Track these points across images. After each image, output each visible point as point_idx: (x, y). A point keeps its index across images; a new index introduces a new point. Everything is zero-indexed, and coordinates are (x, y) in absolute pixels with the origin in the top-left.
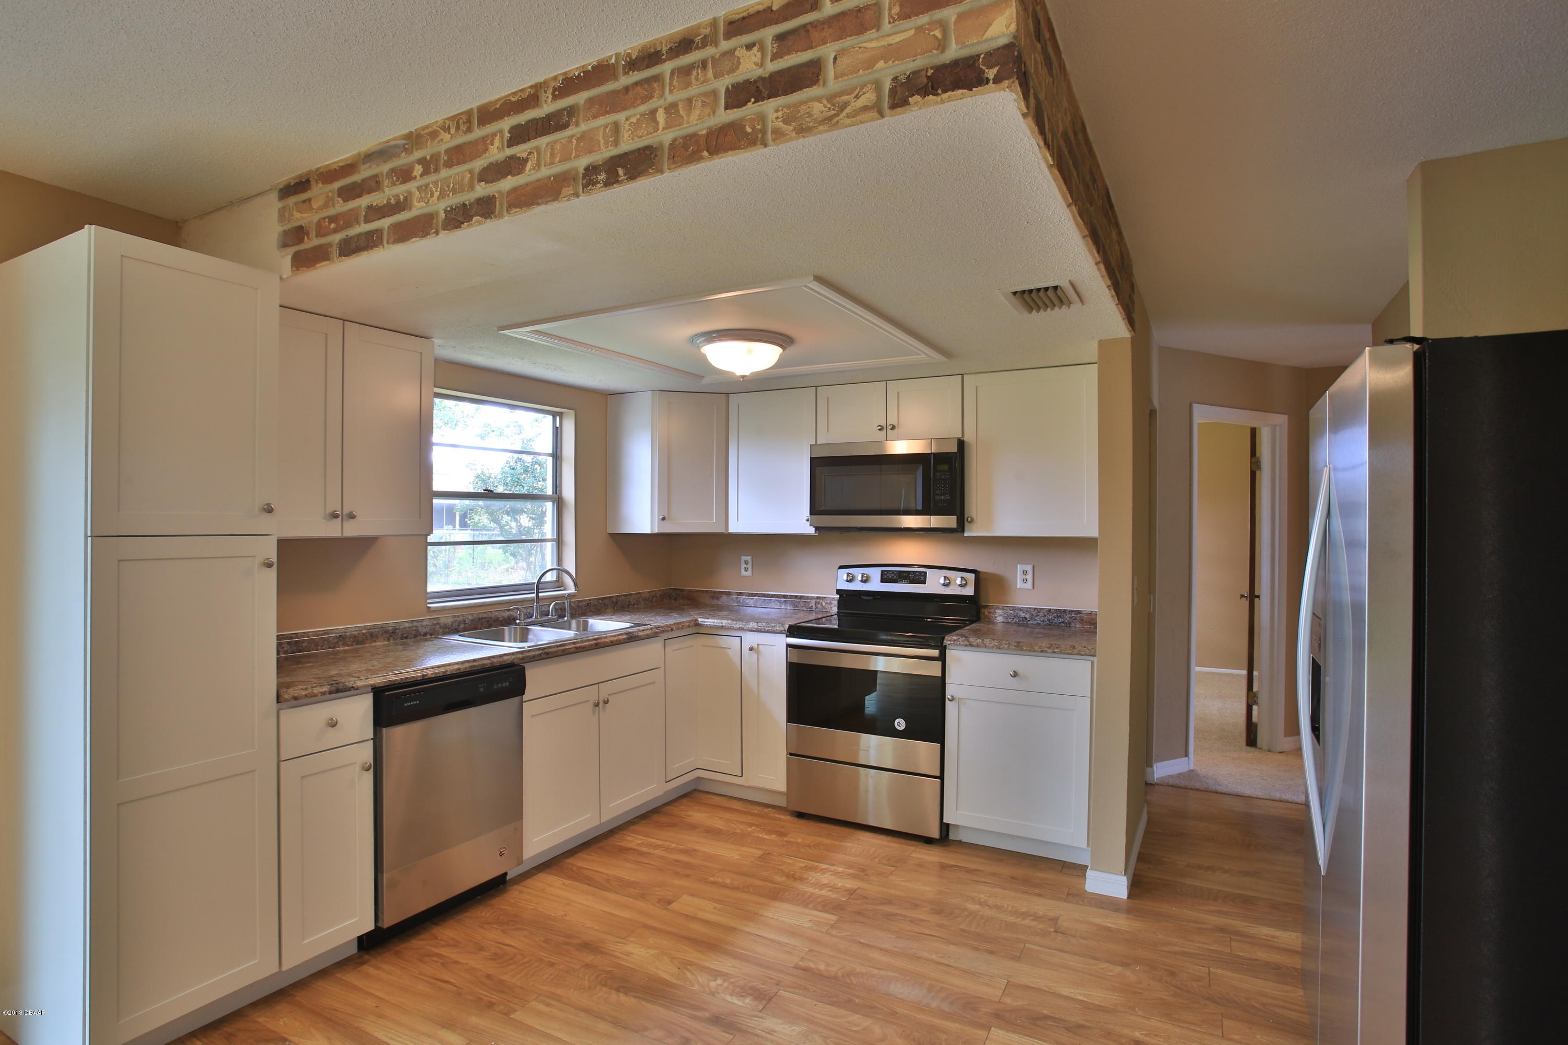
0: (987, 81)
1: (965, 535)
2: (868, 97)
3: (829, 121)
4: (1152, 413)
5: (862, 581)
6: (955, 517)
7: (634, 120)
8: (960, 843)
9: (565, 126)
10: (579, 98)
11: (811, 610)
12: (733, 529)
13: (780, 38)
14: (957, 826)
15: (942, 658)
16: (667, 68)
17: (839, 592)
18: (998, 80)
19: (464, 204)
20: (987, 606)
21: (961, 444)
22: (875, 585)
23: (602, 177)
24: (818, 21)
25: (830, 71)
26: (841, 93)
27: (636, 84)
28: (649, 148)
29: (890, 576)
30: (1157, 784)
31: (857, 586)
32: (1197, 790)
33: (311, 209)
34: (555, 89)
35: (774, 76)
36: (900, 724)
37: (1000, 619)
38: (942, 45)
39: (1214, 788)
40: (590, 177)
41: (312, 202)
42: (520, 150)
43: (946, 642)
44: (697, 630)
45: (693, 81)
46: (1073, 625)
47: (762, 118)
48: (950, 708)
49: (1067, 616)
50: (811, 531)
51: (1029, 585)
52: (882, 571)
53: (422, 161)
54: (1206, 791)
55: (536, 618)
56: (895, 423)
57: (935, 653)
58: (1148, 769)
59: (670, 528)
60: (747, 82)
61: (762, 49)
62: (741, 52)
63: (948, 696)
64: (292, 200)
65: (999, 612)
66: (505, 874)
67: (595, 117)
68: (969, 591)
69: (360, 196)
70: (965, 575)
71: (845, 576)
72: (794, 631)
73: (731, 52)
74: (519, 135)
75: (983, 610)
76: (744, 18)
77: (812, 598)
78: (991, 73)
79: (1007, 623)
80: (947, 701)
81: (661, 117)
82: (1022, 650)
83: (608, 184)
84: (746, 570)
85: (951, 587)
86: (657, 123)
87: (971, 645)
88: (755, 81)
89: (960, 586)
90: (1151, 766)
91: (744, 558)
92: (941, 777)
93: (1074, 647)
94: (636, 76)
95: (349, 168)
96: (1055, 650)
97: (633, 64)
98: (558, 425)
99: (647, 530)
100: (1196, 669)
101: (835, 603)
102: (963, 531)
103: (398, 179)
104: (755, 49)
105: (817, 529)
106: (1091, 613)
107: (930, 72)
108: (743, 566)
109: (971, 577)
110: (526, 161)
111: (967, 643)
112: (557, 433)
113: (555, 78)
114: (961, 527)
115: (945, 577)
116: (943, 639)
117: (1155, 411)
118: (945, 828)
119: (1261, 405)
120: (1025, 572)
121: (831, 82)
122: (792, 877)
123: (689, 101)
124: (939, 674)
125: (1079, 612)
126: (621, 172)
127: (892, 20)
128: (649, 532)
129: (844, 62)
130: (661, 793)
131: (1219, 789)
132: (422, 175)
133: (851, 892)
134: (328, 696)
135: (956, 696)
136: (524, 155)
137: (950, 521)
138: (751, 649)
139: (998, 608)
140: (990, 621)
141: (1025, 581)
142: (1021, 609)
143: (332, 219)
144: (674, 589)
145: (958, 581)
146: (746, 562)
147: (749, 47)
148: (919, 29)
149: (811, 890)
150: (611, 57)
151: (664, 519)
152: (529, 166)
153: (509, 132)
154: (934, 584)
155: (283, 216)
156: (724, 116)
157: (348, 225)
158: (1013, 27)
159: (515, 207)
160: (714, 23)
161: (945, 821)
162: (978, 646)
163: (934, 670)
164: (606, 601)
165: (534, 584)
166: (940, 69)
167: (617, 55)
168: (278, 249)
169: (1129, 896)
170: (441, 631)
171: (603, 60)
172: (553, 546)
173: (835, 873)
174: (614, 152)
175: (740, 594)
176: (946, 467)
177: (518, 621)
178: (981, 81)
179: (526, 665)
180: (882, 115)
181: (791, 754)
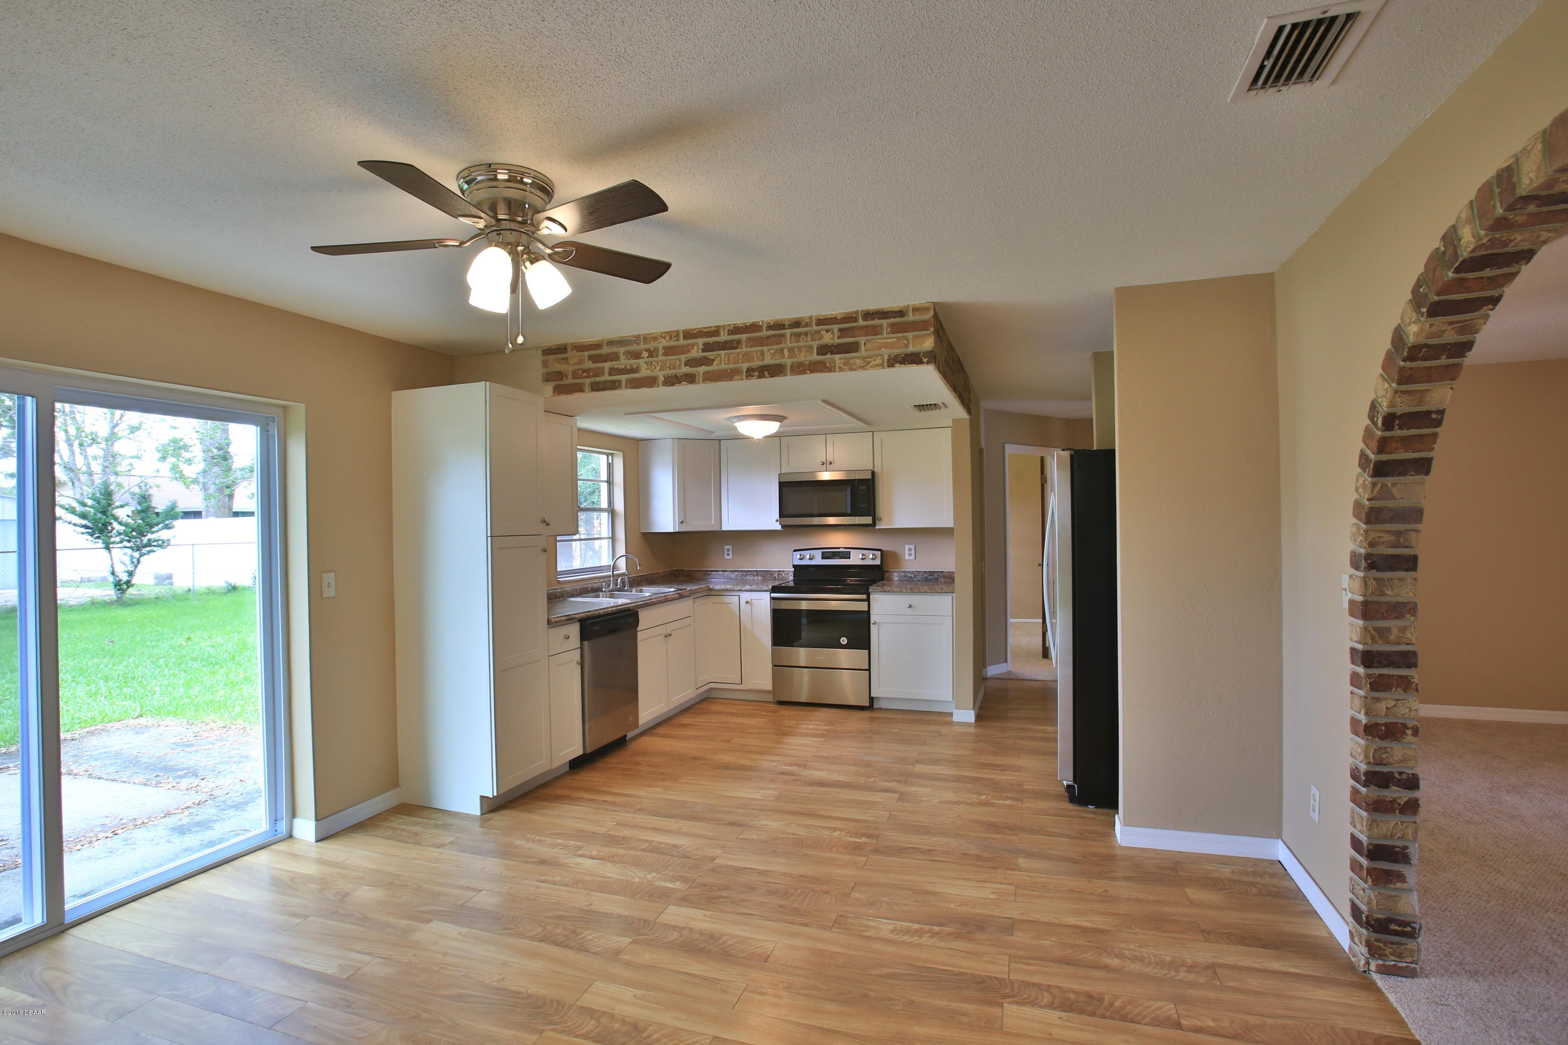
0: (924, 363)
1: (876, 528)
2: (878, 361)
3: (862, 367)
4: (981, 451)
5: (809, 559)
6: (871, 517)
7: (772, 352)
8: (880, 709)
9: (736, 348)
10: (743, 337)
11: (775, 579)
12: (725, 528)
13: (841, 330)
14: (878, 698)
15: (868, 600)
16: (788, 332)
17: (794, 566)
18: (928, 363)
19: (677, 376)
20: (888, 571)
21: (873, 473)
22: (819, 561)
23: (756, 374)
24: (857, 327)
25: (863, 348)
26: (867, 357)
27: (773, 336)
28: (780, 365)
29: (828, 555)
30: (989, 678)
31: (806, 562)
32: (1012, 679)
33: (568, 363)
34: (729, 331)
35: (839, 345)
36: (844, 641)
37: (896, 578)
38: (907, 346)
39: (1022, 678)
40: (750, 373)
41: (569, 360)
42: (710, 355)
43: (870, 590)
44: (710, 593)
45: (801, 340)
46: (939, 580)
47: (833, 361)
48: (873, 629)
49: (936, 575)
50: (778, 527)
51: (913, 557)
52: (822, 552)
53: (648, 350)
54: (1018, 680)
55: (613, 587)
56: (832, 460)
57: (864, 597)
58: (984, 669)
59: (685, 528)
60: (827, 345)
61: (833, 333)
62: (823, 333)
63: (872, 622)
64: (552, 357)
65: (895, 574)
66: (625, 736)
67: (751, 347)
68: (877, 562)
69: (605, 361)
70: (875, 552)
71: (799, 556)
72: (775, 589)
73: (819, 332)
74: (707, 348)
75: (885, 574)
76: (824, 319)
77: (775, 571)
78: (925, 360)
79: (901, 580)
80: (871, 625)
81: (786, 352)
82: (914, 592)
83: (759, 377)
84: (728, 555)
85: (866, 560)
86: (784, 355)
87: (885, 591)
88: (830, 346)
89: (872, 559)
90: (986, 668)
91: (726, 547)
92: (869, 670)
93: (942, 589)
94: (771, 332)
95: (598, 346)
96: (932, 592)
97: (770, 327)
98: (610, 462)
99: (670, 529)
100: (1011, 621)
101: (792, 574)
102: (875, 526)
103: (631, 357)
104: (830, 333)
105: (783, 526)
106: (949, 572)
107: (903, 356)
108: (726, 553)
109: (879, 553)
110: (713, 360)
111: (882, 590)
112: (610, 466)
113: (729, 325)
114: (874, 524)
115: (863, 554)
116: (868, 588)
117: (983, 449)
118: (872, 699)
119: (1047, 443)
120: (910, 550)
121: (863, 351)
122: (792, 727)
123: (800, 348)
124: (866, 609)
125: (942, 572)
126: (766, 373)
127: (888, 333)
128: (672, 531)
129: (868, 345)
130: (694, 696)
131: (1025, 678)
132: (648, 357)
133: (828, 730)
134: (566, 622)
135: (877, 621)
136: (713, 358)
137: (868, 520)
138: (747, 602)
139: (895, 572)
140: (890, 580)
141: (910, 555)
142: (908, 572)
143: (584, 371)
144: (676, 570)
145: (871, 556)
146: (728, 550)
147: (827, 331)
148: (898, 338)
149: (804, 731)
150: (759, 322)
151: (682, 522)
152: (715, 363)
153: (703, 345)
154: (856, 559)
155: (545, 364)
156: (815, 357)
157: (597, 376)
158: (933, 345)
159: (708, 381)
160: (810, 318)
161: (872, 695)
162: (889, 591)
163: (863, 606)
164: (643, 578)
165: (610, 565)
166: (906, 355)
167: (763, 321)
168: (543, 381)
169: (975, 721)
170: (566, 595)
171: (755, 322)
172: (609, 541)
173: (815, 724)
174: (761, 363)
175: (725, 571)
176: (864, 488)
177: (604, 589)
178: (921, 362)
179: (639, 610)
180: (884, 368)
181: (774, 666)
